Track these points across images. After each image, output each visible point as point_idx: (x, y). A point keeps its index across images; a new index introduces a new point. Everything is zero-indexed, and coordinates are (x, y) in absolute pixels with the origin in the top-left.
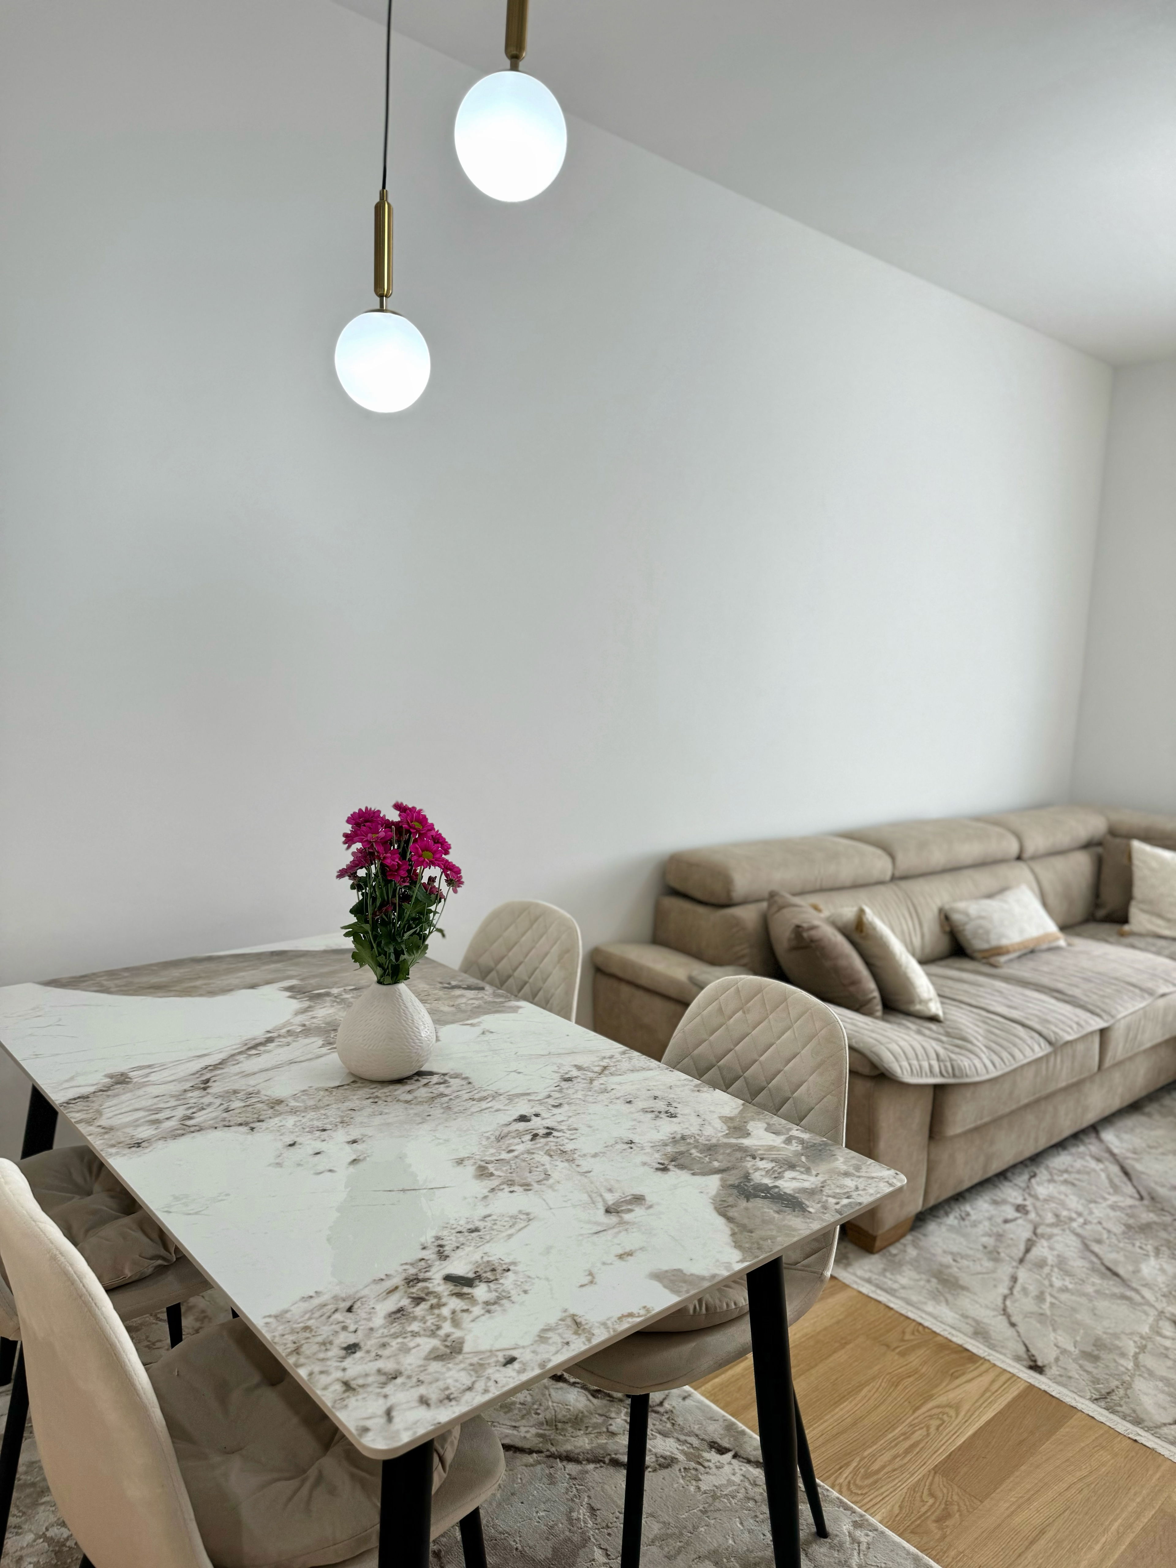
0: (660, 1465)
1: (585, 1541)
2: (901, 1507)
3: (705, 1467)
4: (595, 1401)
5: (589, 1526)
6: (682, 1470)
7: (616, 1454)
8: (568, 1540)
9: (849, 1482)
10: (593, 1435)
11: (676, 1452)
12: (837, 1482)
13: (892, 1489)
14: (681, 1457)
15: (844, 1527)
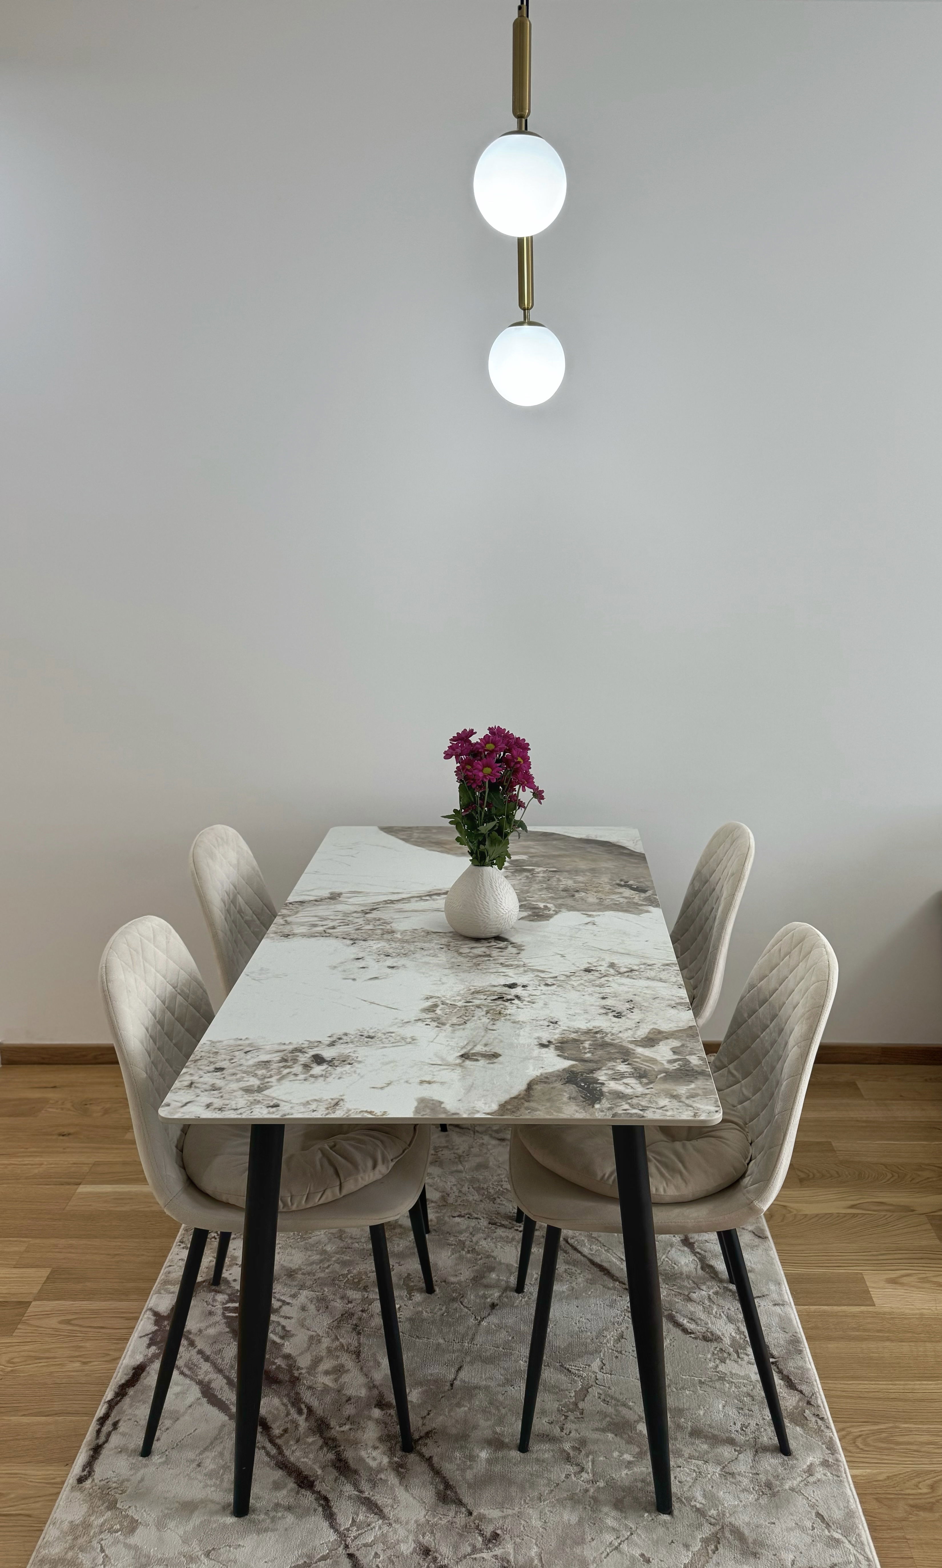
0: (703, 1336)
1: (597, 1351)
2: (888, 1478)
3: (738, 1357)
4: (700, 1272)
5: (608, 1345)
6: (718, 1349)
7: (677, 1312)
8: (585, 1345)
9: (860, 1436)
10: (673, 1293)
11: (727, 1335)
12: (849, 1429)
13: (897, 1462)
14: (727, 1341)
15: (811, 1459)
